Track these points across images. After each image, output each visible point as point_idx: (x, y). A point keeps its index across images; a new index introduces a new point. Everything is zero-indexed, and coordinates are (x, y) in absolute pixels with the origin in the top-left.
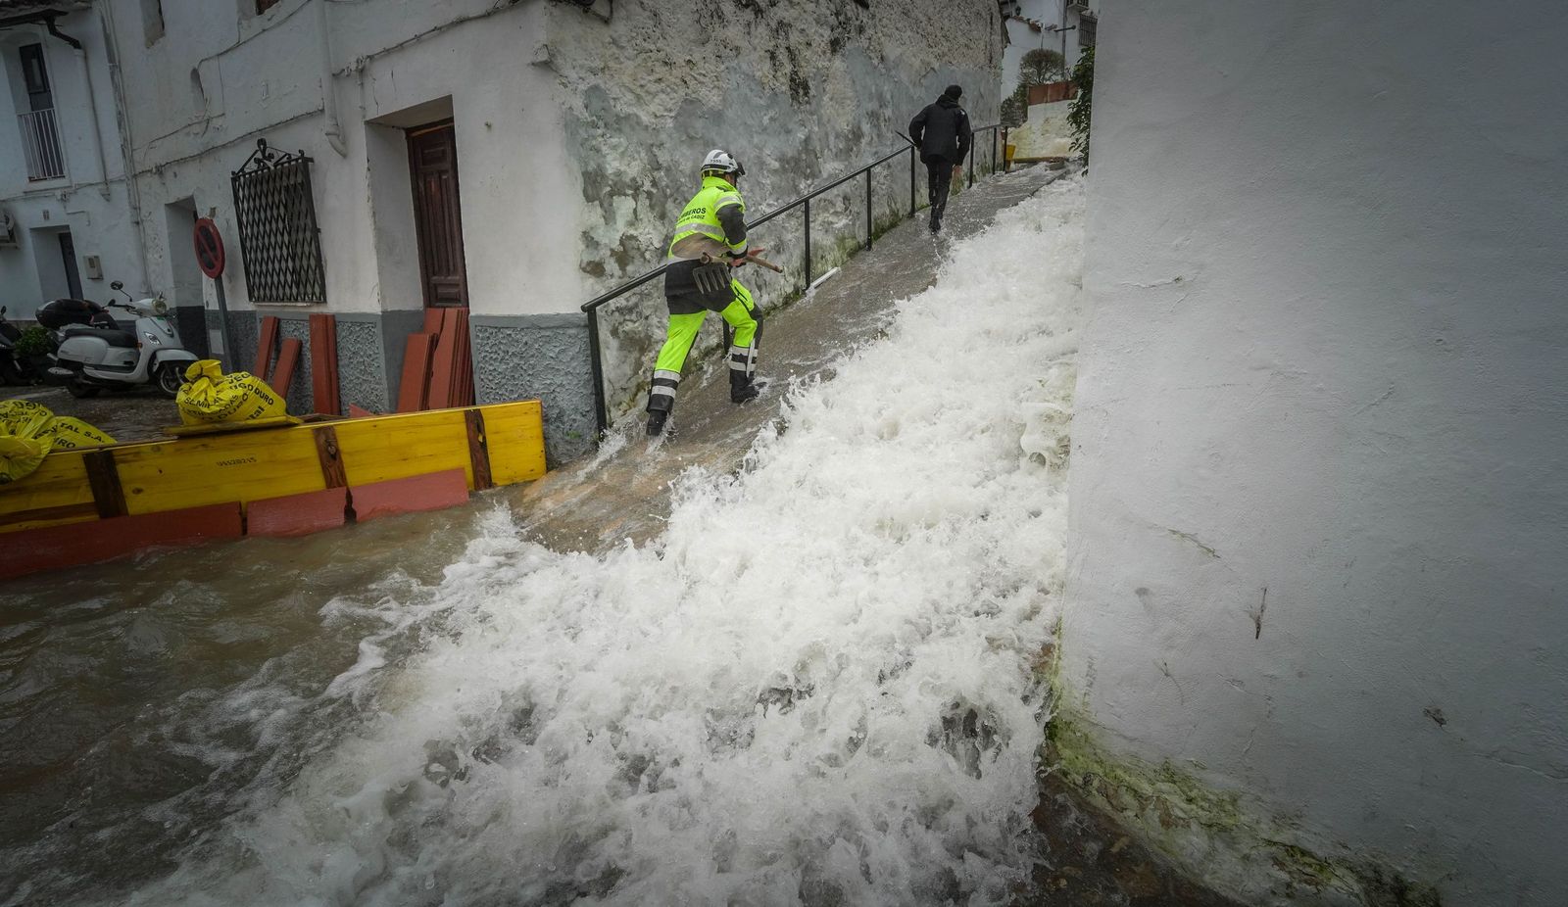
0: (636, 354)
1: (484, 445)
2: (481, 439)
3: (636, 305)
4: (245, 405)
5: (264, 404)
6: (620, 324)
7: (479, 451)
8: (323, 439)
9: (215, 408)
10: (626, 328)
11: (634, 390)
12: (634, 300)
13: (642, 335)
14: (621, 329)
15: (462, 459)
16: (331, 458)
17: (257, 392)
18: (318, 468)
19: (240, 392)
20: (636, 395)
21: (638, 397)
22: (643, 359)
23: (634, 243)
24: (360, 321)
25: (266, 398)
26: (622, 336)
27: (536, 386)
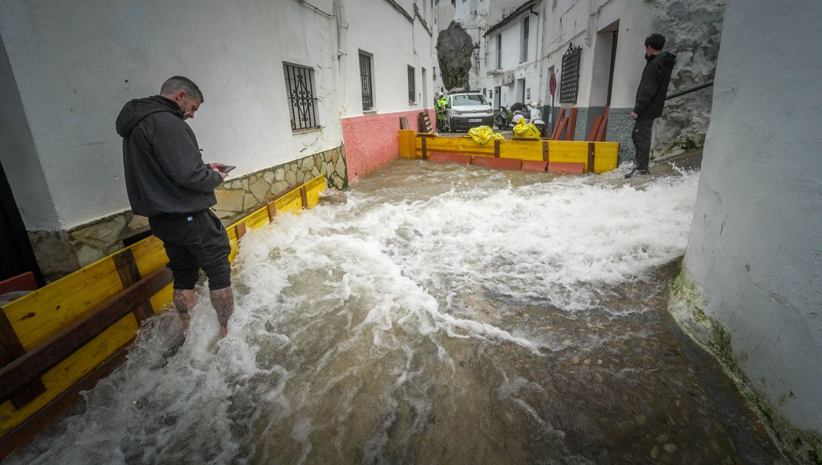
0: (678, 128)
1: (593, 156)
2: (593, 154)
3: (683, 104)
4: (528, 133)
5: (533, 133)
6: (669, 113)
7: (591, 158)
8: (544, 145)
9: (520, 132)
10: (673, 115)
11: (671, 145)
12: (682, 102)
13: (684, 119)
14: (669, 115)
15: (585, 160)
16: (546, 152)
17: (532, 129)
18: (542, 154)
19: (527, 128)
20: (672, 147)
21: (673, 149)
22: (682, 131)
23: (688, 74)
24: (583, 110)
25: (534, 131)
26: (669, 119)
27: (621, 137)
